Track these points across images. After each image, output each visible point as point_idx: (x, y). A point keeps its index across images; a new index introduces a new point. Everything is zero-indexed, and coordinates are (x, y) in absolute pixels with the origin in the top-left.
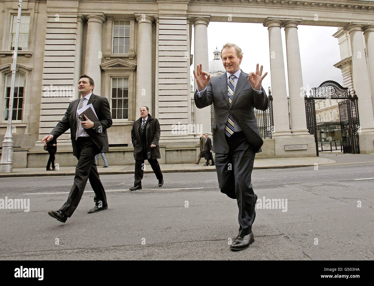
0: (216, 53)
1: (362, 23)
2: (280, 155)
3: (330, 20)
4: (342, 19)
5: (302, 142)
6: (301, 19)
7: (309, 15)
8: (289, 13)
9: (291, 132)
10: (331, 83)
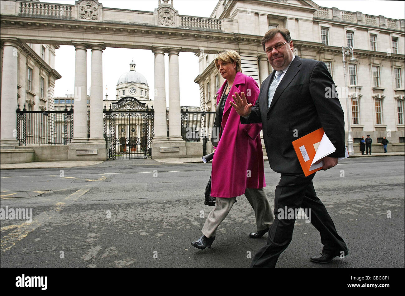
0: (132, 65)
1: (162, 46)
2: (72, 158)
3: (133, 44)
4: (144, 42)
5: (93, 148)
6: (104, 43)
7: (113, 39)
8: (93, 37)
9: (88, 140)
10: (130, 99)
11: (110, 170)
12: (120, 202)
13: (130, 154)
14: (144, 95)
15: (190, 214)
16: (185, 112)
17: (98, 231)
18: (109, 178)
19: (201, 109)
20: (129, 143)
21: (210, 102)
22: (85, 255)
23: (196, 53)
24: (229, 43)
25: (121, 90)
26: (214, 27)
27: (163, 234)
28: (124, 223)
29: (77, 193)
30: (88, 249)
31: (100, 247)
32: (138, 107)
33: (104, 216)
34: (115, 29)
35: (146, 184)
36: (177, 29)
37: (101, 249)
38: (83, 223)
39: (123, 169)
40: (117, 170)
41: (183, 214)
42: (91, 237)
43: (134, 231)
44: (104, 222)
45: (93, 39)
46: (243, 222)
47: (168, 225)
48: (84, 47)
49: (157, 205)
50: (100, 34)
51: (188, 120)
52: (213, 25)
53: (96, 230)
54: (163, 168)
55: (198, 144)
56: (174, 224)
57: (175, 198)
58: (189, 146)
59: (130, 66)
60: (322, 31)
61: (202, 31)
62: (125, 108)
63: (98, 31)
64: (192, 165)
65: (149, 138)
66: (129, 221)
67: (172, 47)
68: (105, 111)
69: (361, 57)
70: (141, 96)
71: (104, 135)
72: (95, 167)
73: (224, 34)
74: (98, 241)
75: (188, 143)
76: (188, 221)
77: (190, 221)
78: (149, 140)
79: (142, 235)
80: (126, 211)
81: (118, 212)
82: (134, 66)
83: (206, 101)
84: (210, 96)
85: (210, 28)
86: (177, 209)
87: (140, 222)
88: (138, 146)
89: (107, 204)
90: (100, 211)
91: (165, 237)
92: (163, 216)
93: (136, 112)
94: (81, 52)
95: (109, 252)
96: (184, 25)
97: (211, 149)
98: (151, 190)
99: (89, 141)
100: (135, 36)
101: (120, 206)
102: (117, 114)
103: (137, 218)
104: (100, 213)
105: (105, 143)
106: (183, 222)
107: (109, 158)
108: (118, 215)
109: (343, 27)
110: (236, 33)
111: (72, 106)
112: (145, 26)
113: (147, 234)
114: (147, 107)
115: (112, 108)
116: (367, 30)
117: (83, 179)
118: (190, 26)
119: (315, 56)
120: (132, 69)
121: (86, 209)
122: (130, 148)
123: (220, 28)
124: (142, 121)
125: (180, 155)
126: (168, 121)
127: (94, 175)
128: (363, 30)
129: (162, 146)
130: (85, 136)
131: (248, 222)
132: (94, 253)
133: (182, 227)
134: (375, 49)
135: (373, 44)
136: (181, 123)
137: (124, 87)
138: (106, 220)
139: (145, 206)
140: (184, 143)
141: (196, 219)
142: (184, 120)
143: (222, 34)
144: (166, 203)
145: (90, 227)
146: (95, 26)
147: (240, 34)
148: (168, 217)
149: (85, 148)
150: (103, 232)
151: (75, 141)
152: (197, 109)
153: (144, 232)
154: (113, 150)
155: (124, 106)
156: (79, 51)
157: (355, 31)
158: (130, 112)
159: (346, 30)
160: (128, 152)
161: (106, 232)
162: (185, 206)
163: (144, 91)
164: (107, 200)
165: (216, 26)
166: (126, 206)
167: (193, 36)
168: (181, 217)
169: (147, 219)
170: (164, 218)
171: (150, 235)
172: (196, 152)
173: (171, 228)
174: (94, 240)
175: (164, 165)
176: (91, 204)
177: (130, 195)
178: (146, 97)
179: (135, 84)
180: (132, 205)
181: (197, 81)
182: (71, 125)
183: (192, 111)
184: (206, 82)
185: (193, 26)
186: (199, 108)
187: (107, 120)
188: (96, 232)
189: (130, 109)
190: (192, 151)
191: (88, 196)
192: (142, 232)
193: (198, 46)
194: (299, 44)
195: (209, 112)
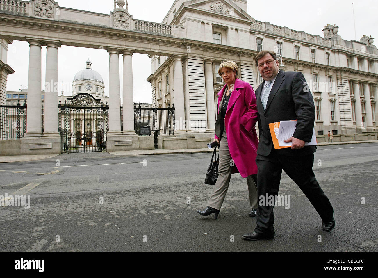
0: (88, 63)
1: (117, 47)
2: (25, 152)
3: (88, 43)
4: (99, 43)
5: (48, 142)
6: (59, 41)
7: (68, 38)
8: (48, 34)
9: (42, 134)
10: (85, 95)
11: (63, 163)
12: (71, 194)
13: (85, 147)
14: (99, 92)
15: (138, 203)
16: (137, 108)
17: (45, 225)
18: (62, 171)
19: (153, 106)
20: (85, 137)
21: (161, 99)
22: (29, 249)
23: (149, 55)
24: (178, 47)
25: (77, 87)
26: (164, 32)
27: (111, 223)
28: (73, 215)
29: (27, 187)
30: (33, 243)
31: (46, 240)
32: (94, 103)
33: (53, 209)
34: (71, 28)
35: (99, 176)
36: (131, 32)
37: (47, 242)
38: (30, 218)
39: (77, 162)
40: (71, 163)
41: (132, 204)
42: (37, 231)
43: (82, 223)
44: (53, 215)
45: (48, 37)
46: (186, 208)
47: (116, 215)
48: (38, 44)
49: (107, 196)
50: (56, 32)
51: (141, 116)
52: (164, 30)
53: (43, 224)
54: (116, 160)
55: (149, 137)
56: (122, 213)
57: (125, 189)
58: (142, 139)
59: (86, 64)
60: (257, 41)
61: (154, 35)
62: (80, 104)
63: (54, 29)
64: (144, 157)
65: (104, 132)
66: (78, 213)
67: (127, 48)
68: (60, 106)
69: (288, 64)
70: (97, 92)
71: (59, 129)
72: (49, 160)
73: (175, 39)
74: (45, 234)
75: (140, 136)
76: (136, 210)
77: (138, 209)
78: (104, 134)
79: (90, 226)
80: (76, 203)
81: (68, 205)
82: (90, 64)
83: (157, 99)
84: (161, 94)
85: (162, 33)
86: (126, 198)
87: (89, 213)
88: (93, 140)
89: (57, 197)
90: (49, 204)
91: (113, 226)
92: (112, 206)
93: (91, 107)
94: (36, 48)
95: (55, 245)
96: (138, 29)
97: (161, 142)
98: (103, 181)
99: (43, 136)
100: (91, 36)
101: (71, 198)
102: (72, 110)
103: (87, 209)
104: (50, 206)
105: (60, 137)
106: (131, 211)
107: (64, 151)
108: (67, 207)
109: (274, 38)
110: (184, 38)
111: (25, 101)
112: (101, 27)
113: (95, 224)
114: (102, 103)
115: (67, 104)
116: (292, 42)
117: (34, 173)
118: (143, 30)
119: (252, 61)
120: (88, 67)
121: (34, 203)
122: (85, 142)
123: (171, 33)
124: (97, 116)
125: (133, 148)
126: (122, 117)
127: (46, 169)
128: (290, 42)
129: (116, 140)
130: (40, 131)
131: (191, 207)
132: (38, 247)
133: (129, 215)
134: (299, 59)
135: (297, 54)
136: (134, 118)
137: (80, 83)
138: (54, 213)
139: (95, 197)
140: (136, 136)
141: (143, 208)
142: (137, 115)
143: (172, 38)
144: (116, 193)
145: (37, 221)
146: (51, 24)
147: (188, 39)
148: (117, 207)
149: (39, 142)
150: (51, 225)
151: (28, 135)
152: (150, 105)
153: (93, 223)
154: (68, 144)
155: (80, 102)
156: (33, 47)
157: (283, 42)
158: (86, 107)
159: (276, 41)
160: (83, 146)
161: (53, 225)
162: (134, 195)
163: (100, 88)
164: (57, 193)
165: (167, 31)
166: (76, 198)
167: (146, 39)
168: (130, 206)
169: (97, 209)
170: (113, 207)
171: (98, 225)
172: (148, 145)
173: (119, 217)
174: (40, 234)
175: (117, 157)
176: (40, 198)
177: (82, 187)
178: (102, 94)
179: (91, 81)
180: (83, 197)
181: (150, 80)
182: (24, 120)
183: (145, 107)
184: (157, 82)
185: (146, 30)
186: (151, 104)
187: (62, 115)
188: (43, 225)
189: (85, 104)
190: (144, 144)
191: (39, 190)
192: (90, 222)
193: (151, 49)
194: (238, 50)
195: (160, 109)
